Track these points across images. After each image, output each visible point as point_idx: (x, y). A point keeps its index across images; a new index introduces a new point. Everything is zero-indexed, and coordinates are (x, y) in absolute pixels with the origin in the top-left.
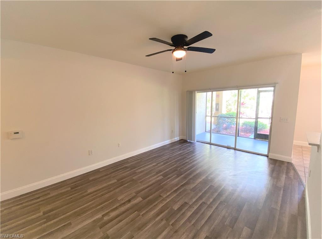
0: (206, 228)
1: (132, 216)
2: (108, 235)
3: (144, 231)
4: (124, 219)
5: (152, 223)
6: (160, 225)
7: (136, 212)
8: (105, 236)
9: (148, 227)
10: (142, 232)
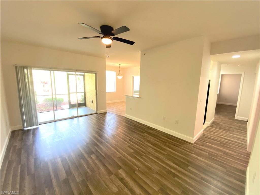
0: (145, 143)
1: (140, 175)
2: (159, 189)
3: (151, 167)
4: (143, 180)
5: (145, 162)
6: (146, 159)
7: (136, 173)
8: (160, 192)
9: (148, 165)
10: (152, 168)
